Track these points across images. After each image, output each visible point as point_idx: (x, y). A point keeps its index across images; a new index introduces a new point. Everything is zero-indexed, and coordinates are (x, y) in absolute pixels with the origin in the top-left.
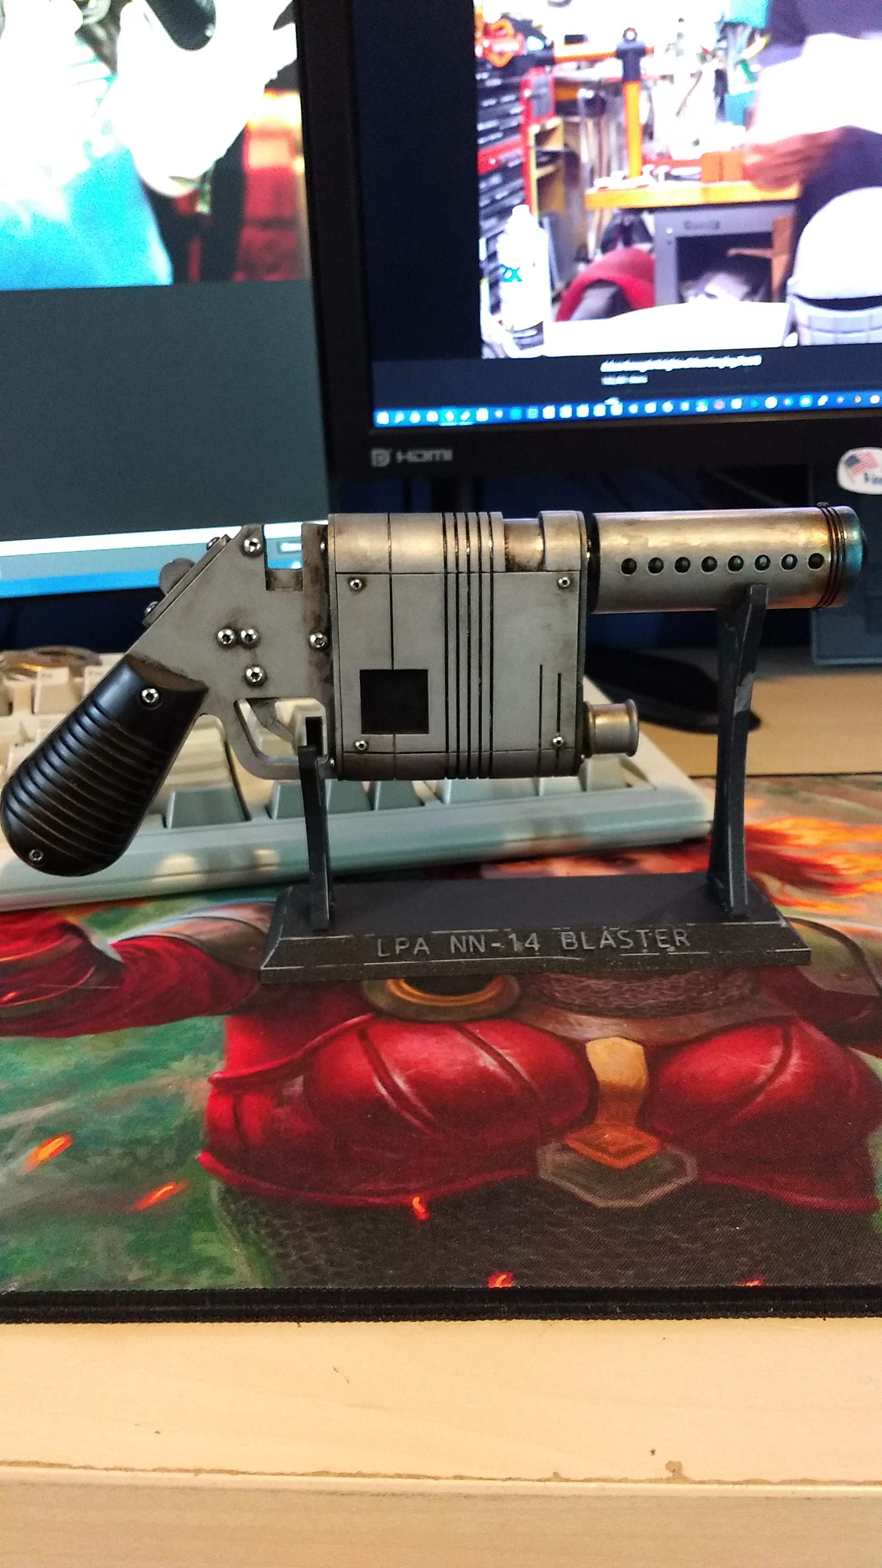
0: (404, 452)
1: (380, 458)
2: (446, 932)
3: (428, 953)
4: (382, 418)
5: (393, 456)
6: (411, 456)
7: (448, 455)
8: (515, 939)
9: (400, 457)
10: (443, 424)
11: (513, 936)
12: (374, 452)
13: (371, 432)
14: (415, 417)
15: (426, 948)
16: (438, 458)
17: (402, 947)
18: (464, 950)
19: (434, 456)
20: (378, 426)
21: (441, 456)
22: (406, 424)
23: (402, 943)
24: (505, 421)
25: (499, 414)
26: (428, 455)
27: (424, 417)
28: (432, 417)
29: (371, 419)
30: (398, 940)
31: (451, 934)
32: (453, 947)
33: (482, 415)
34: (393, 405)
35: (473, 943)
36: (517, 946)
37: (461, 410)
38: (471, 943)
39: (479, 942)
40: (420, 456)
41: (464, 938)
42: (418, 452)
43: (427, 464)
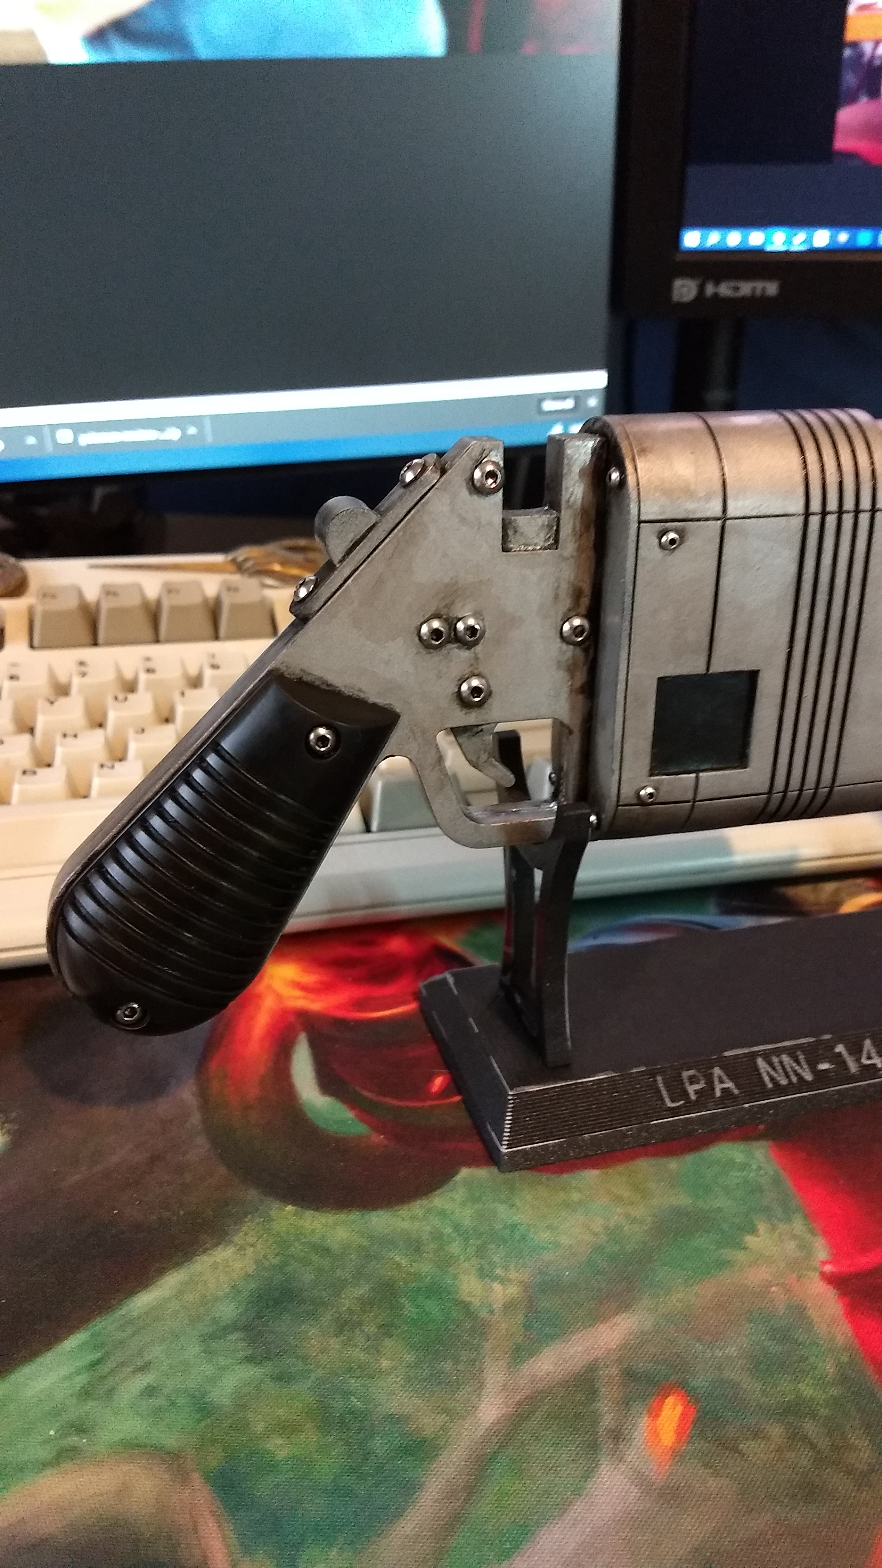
0: (717, 283)
1: (685, 290)
2: (746, 1050)
3: (736, 1092)
4: (691, 239)
5: (701, 289)
6: (725, 290)
7: (772, 288)
8: (845, 1053)
9: (710, 289)
10: (769, 248)
11: (840, 1048)
12: (678, 283)
13: (679, 258)
14: (734, 239)
15: (729, 1085)
16: (758, 292)
17: (697, 1087)
18: (784, 1082)
19: (754, 289)
20: (684, 250)
21: (764, 289)
22: (722, 247)
23: (693, 1080)
24: (849, 246)
25: (843, 237)
26: (746, 288)
27: (745, 239)
28: (756, 238)
29: (676, 239)
30: (686, 1074)
31: (753, 1056)
32: (766, 1079)
33: (821, 238)
34: (706, 222)
35: (792, 1067)
36: (853, 1067)
37: (794, 231)
38: (789, 1069)
39: (799, 1063)
40: (737, 289)
41: (775, 1060)
42: (733, 284)
43: (744, 299)
